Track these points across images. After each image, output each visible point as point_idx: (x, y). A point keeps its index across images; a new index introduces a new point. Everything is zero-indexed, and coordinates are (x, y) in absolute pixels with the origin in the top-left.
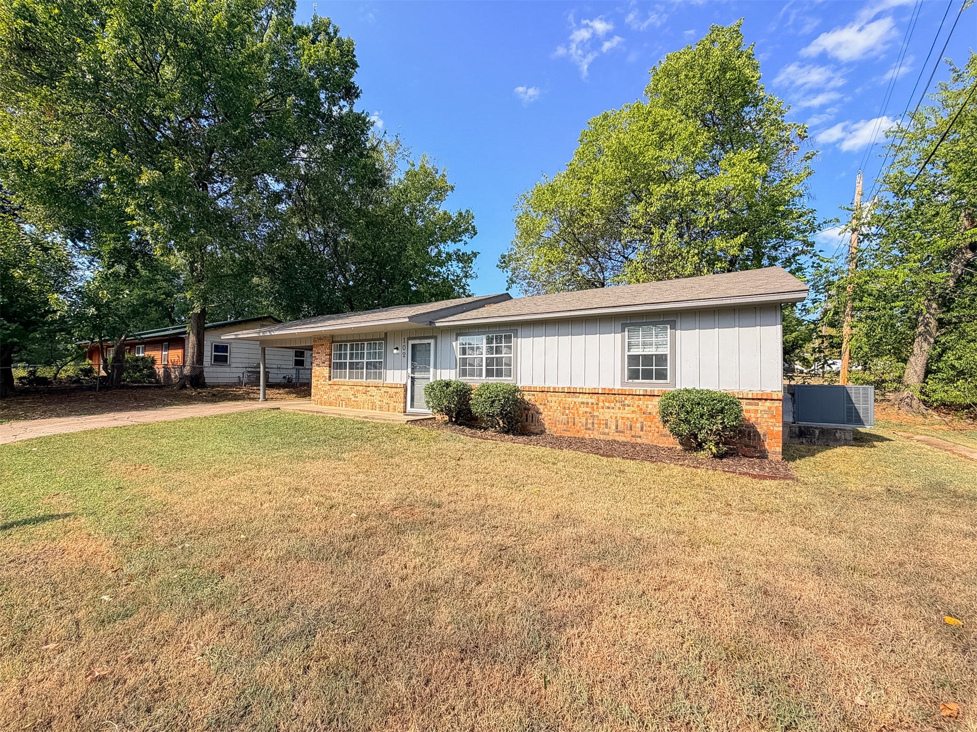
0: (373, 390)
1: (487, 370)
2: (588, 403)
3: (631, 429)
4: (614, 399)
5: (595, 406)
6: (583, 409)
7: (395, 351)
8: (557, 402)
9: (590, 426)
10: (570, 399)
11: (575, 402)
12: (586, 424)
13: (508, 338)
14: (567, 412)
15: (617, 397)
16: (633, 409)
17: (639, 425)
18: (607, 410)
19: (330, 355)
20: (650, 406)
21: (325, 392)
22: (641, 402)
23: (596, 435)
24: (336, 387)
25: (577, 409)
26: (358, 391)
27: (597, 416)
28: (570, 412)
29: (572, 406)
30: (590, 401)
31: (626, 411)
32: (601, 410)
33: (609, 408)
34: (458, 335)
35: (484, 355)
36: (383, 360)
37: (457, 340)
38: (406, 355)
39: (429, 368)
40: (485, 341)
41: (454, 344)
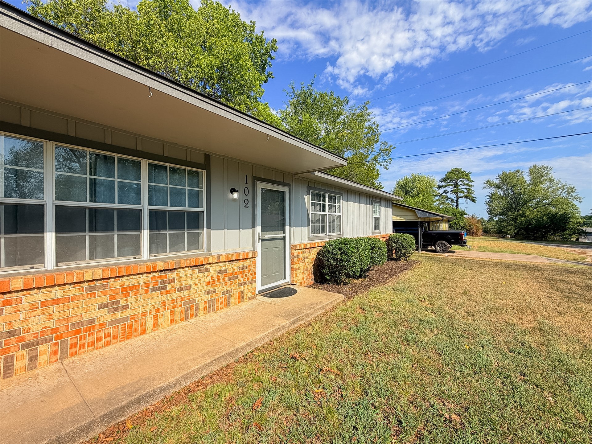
0: (183, 276)
1: (329, 226)
26: (127, 290)
34: (309, 188)
35: (327, 213)
36: (204, 209)
37: (308, 194)
38: (250, 205)
39: (284, 225)
40: (327, 199)
41: (306, 197)
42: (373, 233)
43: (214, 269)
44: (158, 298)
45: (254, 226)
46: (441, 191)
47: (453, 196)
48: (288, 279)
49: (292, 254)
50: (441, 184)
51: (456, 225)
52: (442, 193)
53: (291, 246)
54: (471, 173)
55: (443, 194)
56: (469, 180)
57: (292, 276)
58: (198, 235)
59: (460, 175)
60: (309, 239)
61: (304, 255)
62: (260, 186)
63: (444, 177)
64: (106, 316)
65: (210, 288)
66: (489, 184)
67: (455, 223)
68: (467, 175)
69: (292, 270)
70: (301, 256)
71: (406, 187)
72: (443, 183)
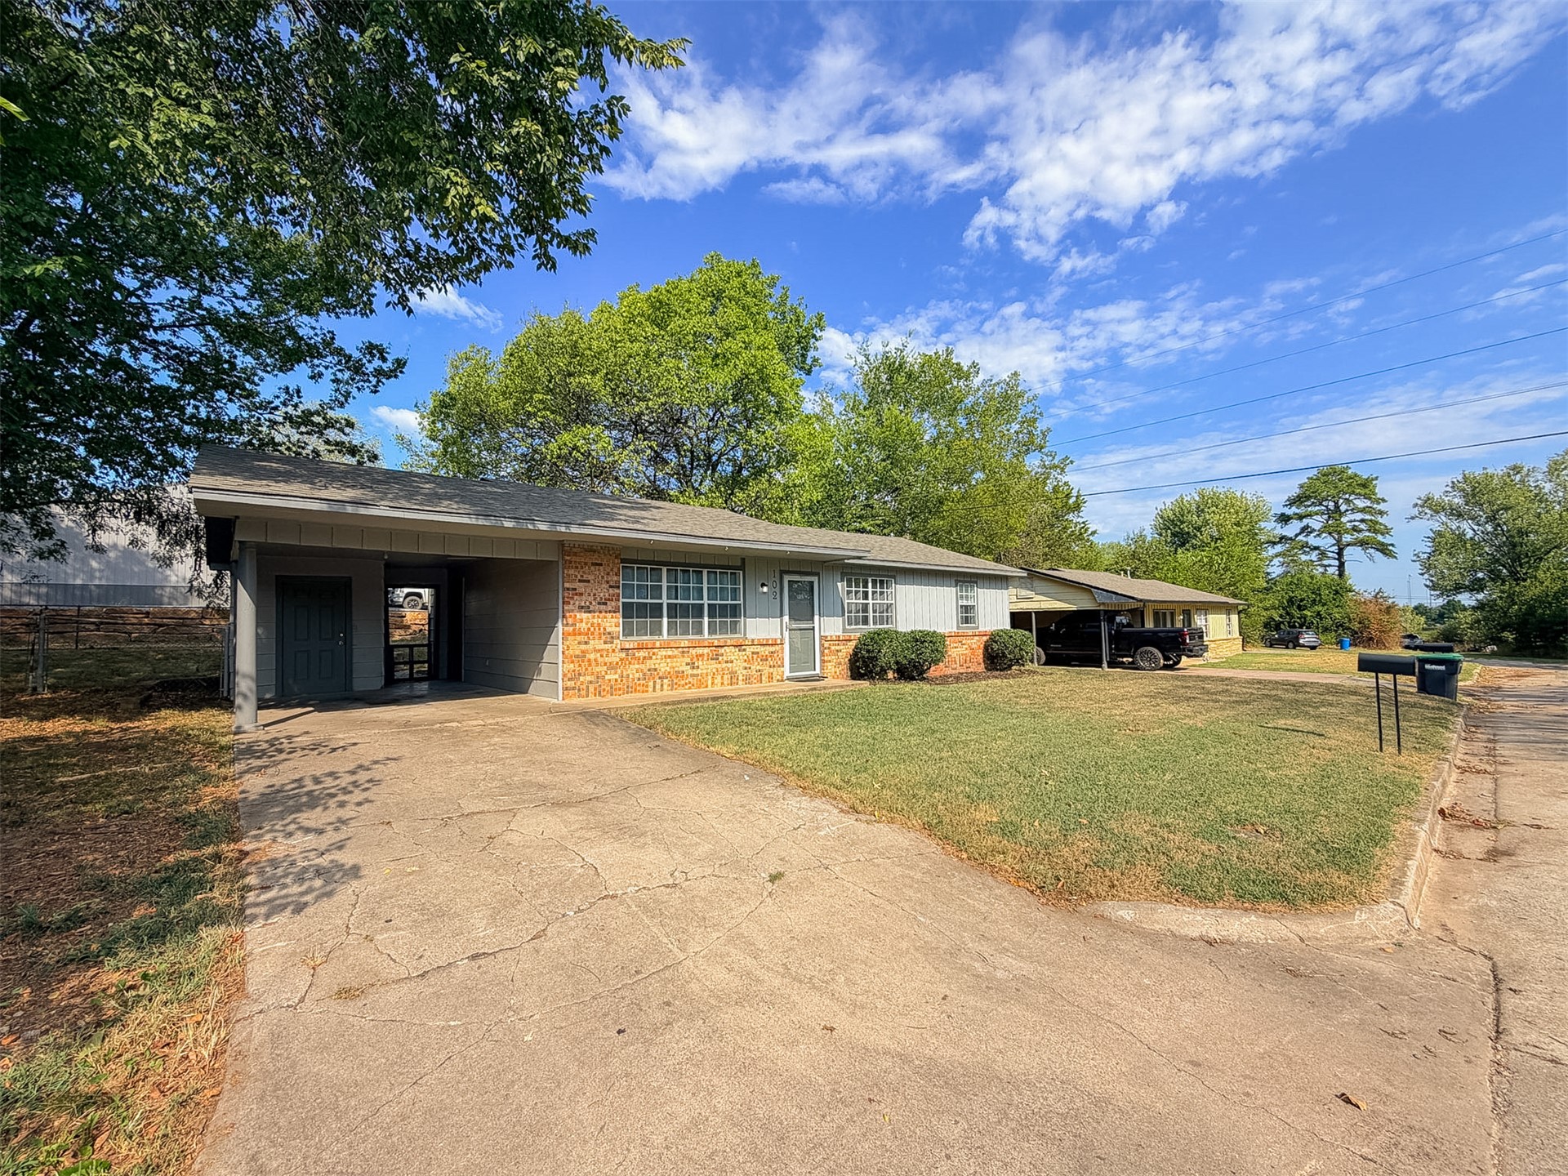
0: (728, 652)
1: (873, 617)
3: (966, 662)
4: (958, 640)
7: (763, 589)
13: (887, 584)
16: (966, 646)
17: (969, 658)
18: (955, 650)
19: (617, 587)
20: (973, 643)
21: (612, 667)
22: (968, 641)
26: (699, 657)
31: (963, 649)
32: (952, 650)
34: (843, 575)
35: (870, 601)
36: (741, 602)
37: (842, 581)
38: (778, 596)
39: (813, 615)
40: (870, 585)
41: (839, 584)
42: (958, 628)
43: (749, 650)
44: (714, 665)
45: (782, 615)
46: (1292, 529)
47: (1326, 542)
48: (818, 671)
49: (822, 645)
50: (1289, 511)
51: (1321, 619)
52: (1297, 536)
53: (821, 636)
54: (1376, 478)
55: (1300, 537)
56: (1370, 499)
57: (822, 668)
58: (736, 622)
59: (1343, 485)
60: (844, 630)
61: (837, 648)
62: (787, 578)
63: (1295, 491)
64: (688, 670)
65: (746, 665)
66: (1429, 505)
67: (1318, 614)
68: (1364, 485)
69: (823, 661)
70: (833, 648)
71: (1182, 523)
72: (1294, 510)
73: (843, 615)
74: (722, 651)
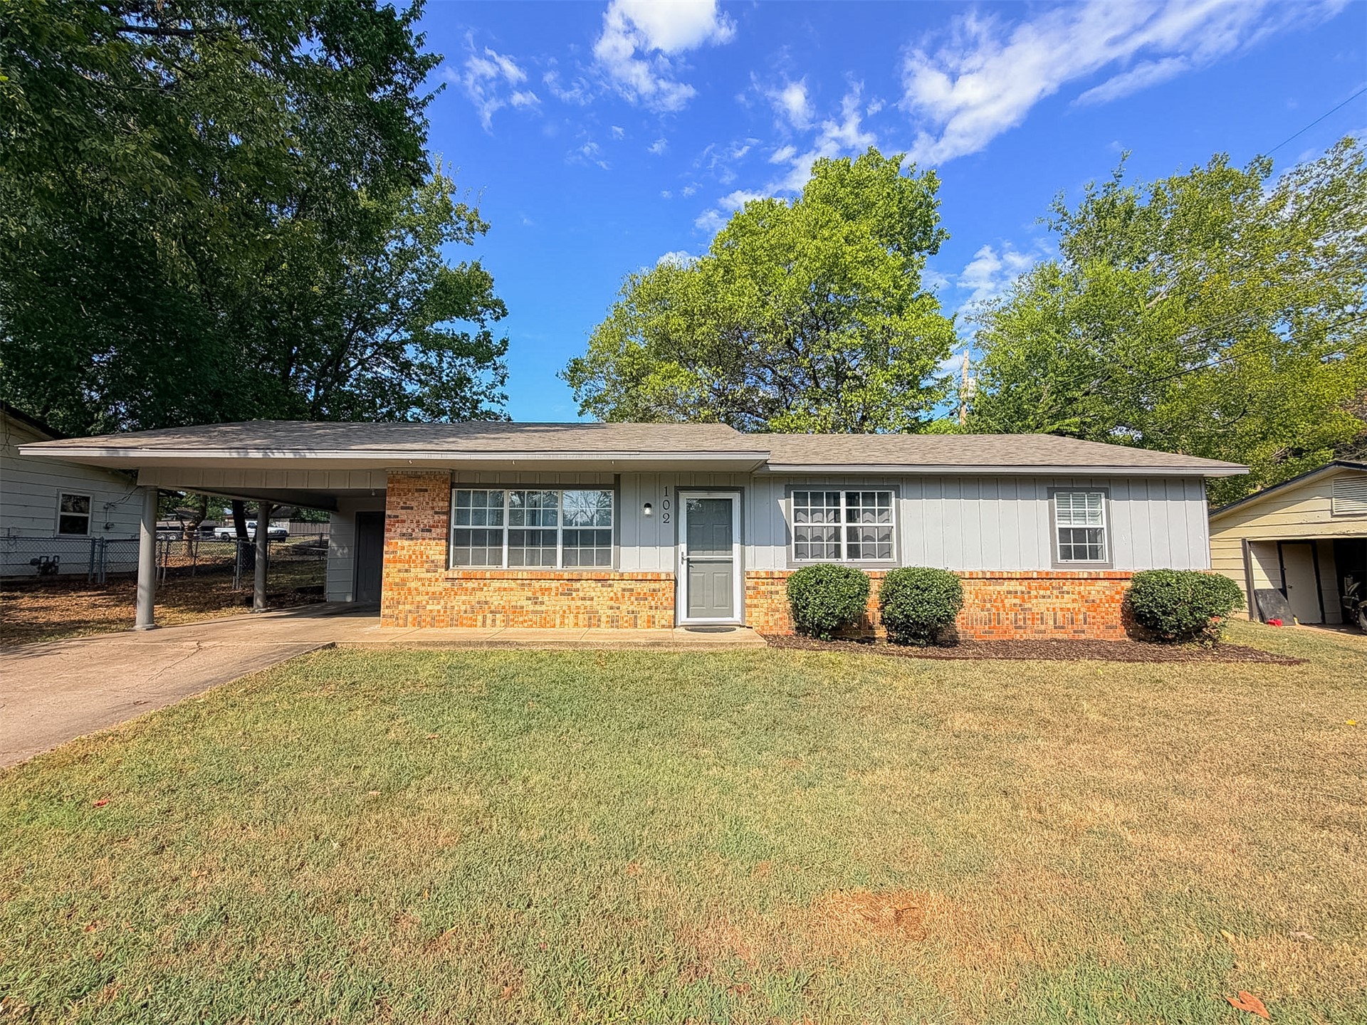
0: (587, 588)
1: (849, 547)
2: (1016, 592)
3: (1072, 623)
4: (1051, 584)
5: (1026, 596)
6: (1010, 601)
7: (647, 511)
8: (974, 592)
9: (1021, 623)
10: (991, 588)
11: (999, 593)
12: (1016, 621)
13: (884, 499)
14: (988, 605)
15: (1055, 583)
16: (1074, 596)
17: (1081, 617)
18: (1041, 600)
19: (448, 513)
20: (1093, 592)
21: (434, 597)
22: (1082, 588)
23: (1029, 635)
24: (470, 585)
25: (1002, 601)
26: (544, 591)
27: (1030, 609)
28: (992, 606)
29: (994, 597)
30: (1019, 588)
31: (1065, 600)
32: (1034, 601)
33: (1044, 597)
34: (789, 489)
35: (843, 524)
36: (612, 528)
37: (787, 496)
38: (670, 520)
39: (730, 543)
40: (843, 500)
41: (781, 501)
42: (1055, 565)
45: (675, 544)
48: (737, 617)
49: (745, 584)
53: (743, 572)
57: (743, 615)
58: (608, 552)
60: (787, 564)
61: (770, 588)
62: (687, 497)
64: (529, 606)
65: (612, 604)
69: (745, 606)
70: (762, 588)
73: (788, 543)
74: (577, 585)
